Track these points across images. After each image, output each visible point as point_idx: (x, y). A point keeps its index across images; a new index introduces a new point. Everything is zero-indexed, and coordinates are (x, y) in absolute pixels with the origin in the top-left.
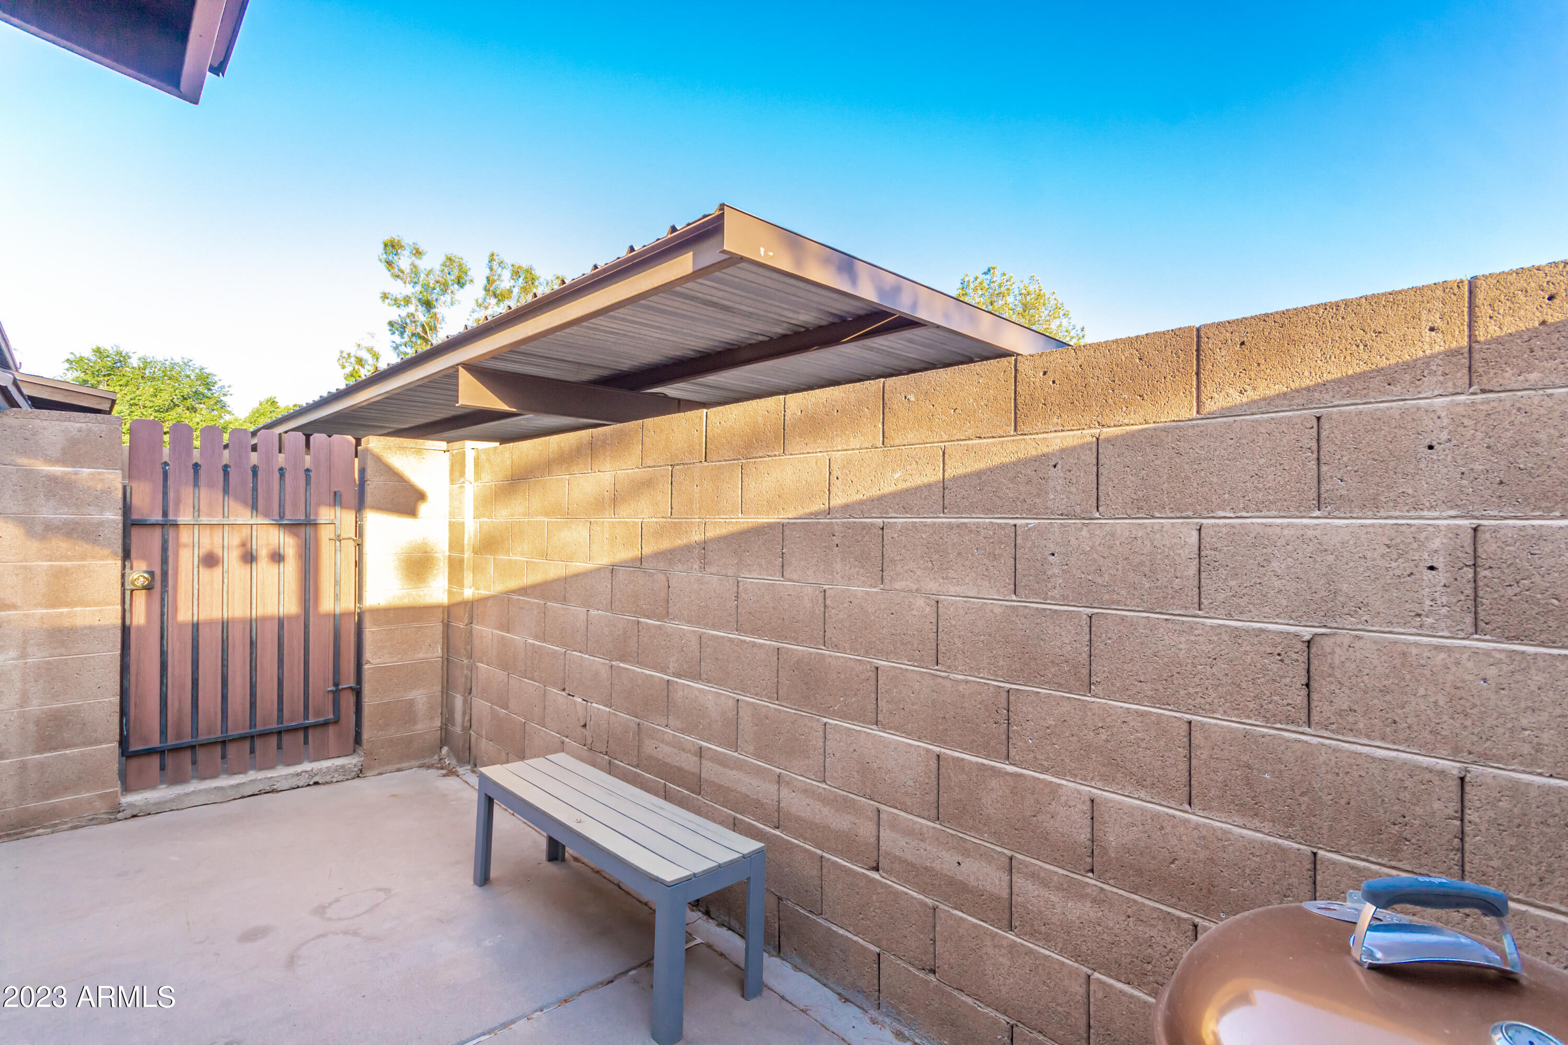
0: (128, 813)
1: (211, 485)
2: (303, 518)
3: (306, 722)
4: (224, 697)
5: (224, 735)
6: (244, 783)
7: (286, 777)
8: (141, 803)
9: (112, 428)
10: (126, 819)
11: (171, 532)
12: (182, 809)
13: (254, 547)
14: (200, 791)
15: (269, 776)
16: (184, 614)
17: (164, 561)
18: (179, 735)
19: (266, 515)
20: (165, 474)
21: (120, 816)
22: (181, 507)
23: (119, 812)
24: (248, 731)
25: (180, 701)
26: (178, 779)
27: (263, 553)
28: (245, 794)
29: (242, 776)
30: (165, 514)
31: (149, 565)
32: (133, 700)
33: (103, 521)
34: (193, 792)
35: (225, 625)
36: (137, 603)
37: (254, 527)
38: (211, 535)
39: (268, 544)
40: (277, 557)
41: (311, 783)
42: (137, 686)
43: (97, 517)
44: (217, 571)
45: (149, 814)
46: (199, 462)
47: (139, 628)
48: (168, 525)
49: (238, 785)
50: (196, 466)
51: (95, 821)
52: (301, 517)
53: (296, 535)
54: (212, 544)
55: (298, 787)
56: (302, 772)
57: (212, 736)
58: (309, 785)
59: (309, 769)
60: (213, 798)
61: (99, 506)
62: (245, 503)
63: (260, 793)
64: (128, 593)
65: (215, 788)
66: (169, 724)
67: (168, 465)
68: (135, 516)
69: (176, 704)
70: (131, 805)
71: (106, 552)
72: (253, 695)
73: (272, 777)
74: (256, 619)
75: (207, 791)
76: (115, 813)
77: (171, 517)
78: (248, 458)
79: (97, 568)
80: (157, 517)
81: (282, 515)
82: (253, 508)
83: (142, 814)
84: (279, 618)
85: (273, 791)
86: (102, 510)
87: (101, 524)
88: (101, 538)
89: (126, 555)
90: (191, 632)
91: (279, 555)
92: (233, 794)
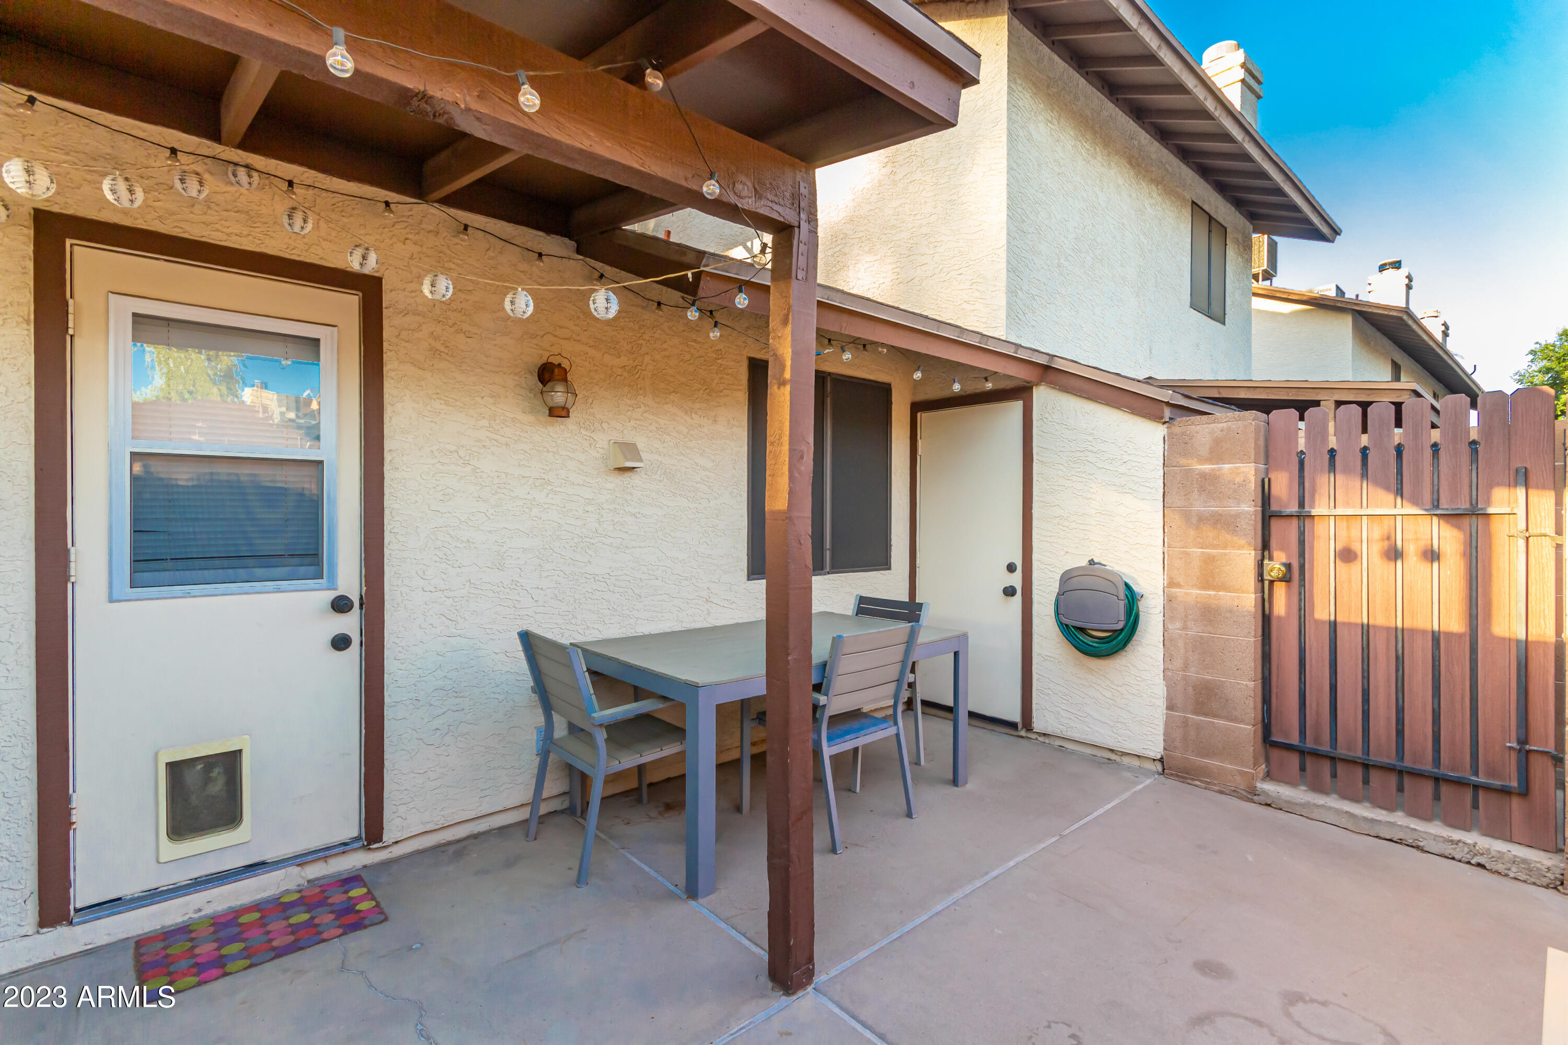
0: (1261, 799)
1: (1347, 471)
2: (1467, 506)
3: (1473, 778)
4: (1366, 714)
5: (1365, 757)
6: (1380, 821)
7: (1436, 837)
8: (1273, 795)
9: (1247, 423)
10: (1260, 804)
11: (1307, 522)
12: (1312, 819)
13: (1399, 543)
14: (1330, 808)
15: (1412, 826)
16: (1322, 612)
17: (1302, 554)
18: (1317, 740)
19: (1415, 502)
20: (1301, 464)
21: (1256, 798)
22: (1317, 496)
23: (1255, 795)
24: (1393, 762)
25: (1318, 704)
26: (1317, 787)
27: (1412, 551)
28: (1382, 835)
29: (1384, 812)
30: (1302, 505)
31: (1288, 557)
32: (1274, 690)
33: (1240, 513)
34: (1322, 806)
35: (1366, 630)
36: (1278, 594)
37: (1399, 518)
38: (1348, 528)
39: (1417, 539)
40: (1432, 555)
41: (1473, 862)
42: (1278, 676)
43: (1234, 509)
44: (1354, 567)
45: (1281, 809)
46: (1335, 448)
47: (1279, 617)
48: (1303, 517)
49: (1373, 821)
50: (1332, 452)
51: (1234, 793)
52: (1464, 505)
53: (1459, 528)
54: (1349, 537)
55: (1453, 858)
56: (1459, 841)
57: (1352, 754)
58: (1469, 863)
59: (1469, 841)
60: (1344, 822)
61: (1236, 498)
62: (1387, 488)
63: (1400, 842)
64: (1266, 583)
65: (1347, 812)
66: (1308, 724)
67: (1304, 453)
68: (1274, 507)
69: (1314, 706)
70: (1265, 793)
71: (1242, 542)
72: (1400, 721)
73: (1415, 830)
74: (1403, 629)
75: (1338, 812)
76: (1251, 795)
77: (1307, 509)
78: (1391, 435)
79: (1235, 557)
80: (1293, 509)
81: (1436, 504)
82: (1397, 494)
83: (1275, 806)
84: (1433, 632)
85: (1418, 848)
86: (1239, 502)
87: (1237, 516)
88: (1238, 529)
89: (1265, 546)
90: (1328, 633)
91: (1432, 551)
92: (1366, 828)
